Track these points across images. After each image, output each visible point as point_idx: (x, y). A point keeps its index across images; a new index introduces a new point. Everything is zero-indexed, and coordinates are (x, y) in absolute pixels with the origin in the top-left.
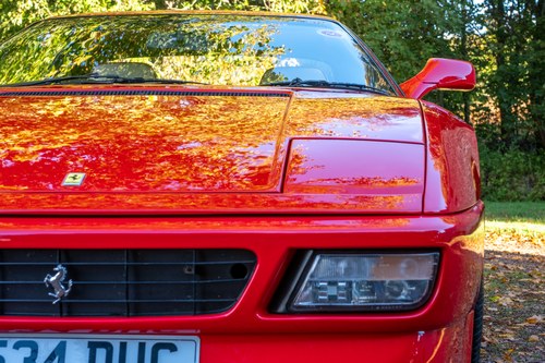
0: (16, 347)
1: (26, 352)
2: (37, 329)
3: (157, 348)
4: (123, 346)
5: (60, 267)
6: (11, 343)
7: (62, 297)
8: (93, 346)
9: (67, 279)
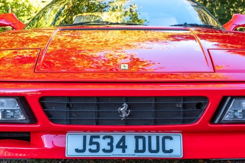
0: (104, 138)
1: (108, 140)
2: (112, 130)
3: (164, 138)
4: (150, 138)
5: (125, 104)
6: (102, 137)
7: (126, 117)
8: (137, 138)
9: (128, 109)
